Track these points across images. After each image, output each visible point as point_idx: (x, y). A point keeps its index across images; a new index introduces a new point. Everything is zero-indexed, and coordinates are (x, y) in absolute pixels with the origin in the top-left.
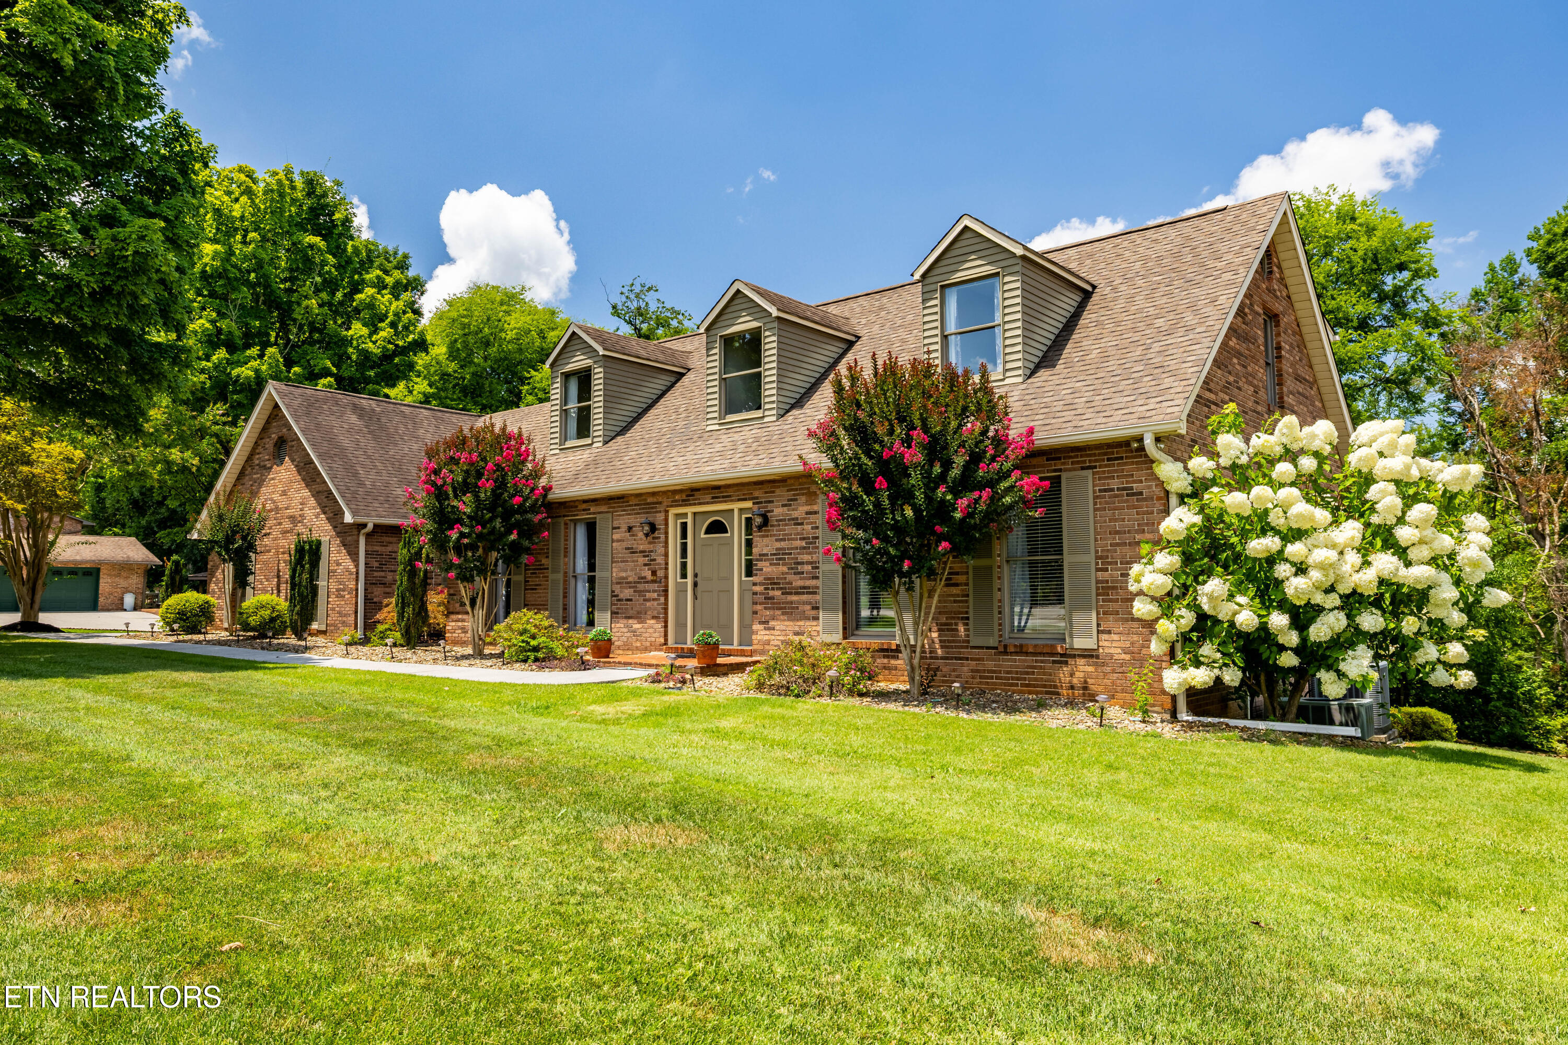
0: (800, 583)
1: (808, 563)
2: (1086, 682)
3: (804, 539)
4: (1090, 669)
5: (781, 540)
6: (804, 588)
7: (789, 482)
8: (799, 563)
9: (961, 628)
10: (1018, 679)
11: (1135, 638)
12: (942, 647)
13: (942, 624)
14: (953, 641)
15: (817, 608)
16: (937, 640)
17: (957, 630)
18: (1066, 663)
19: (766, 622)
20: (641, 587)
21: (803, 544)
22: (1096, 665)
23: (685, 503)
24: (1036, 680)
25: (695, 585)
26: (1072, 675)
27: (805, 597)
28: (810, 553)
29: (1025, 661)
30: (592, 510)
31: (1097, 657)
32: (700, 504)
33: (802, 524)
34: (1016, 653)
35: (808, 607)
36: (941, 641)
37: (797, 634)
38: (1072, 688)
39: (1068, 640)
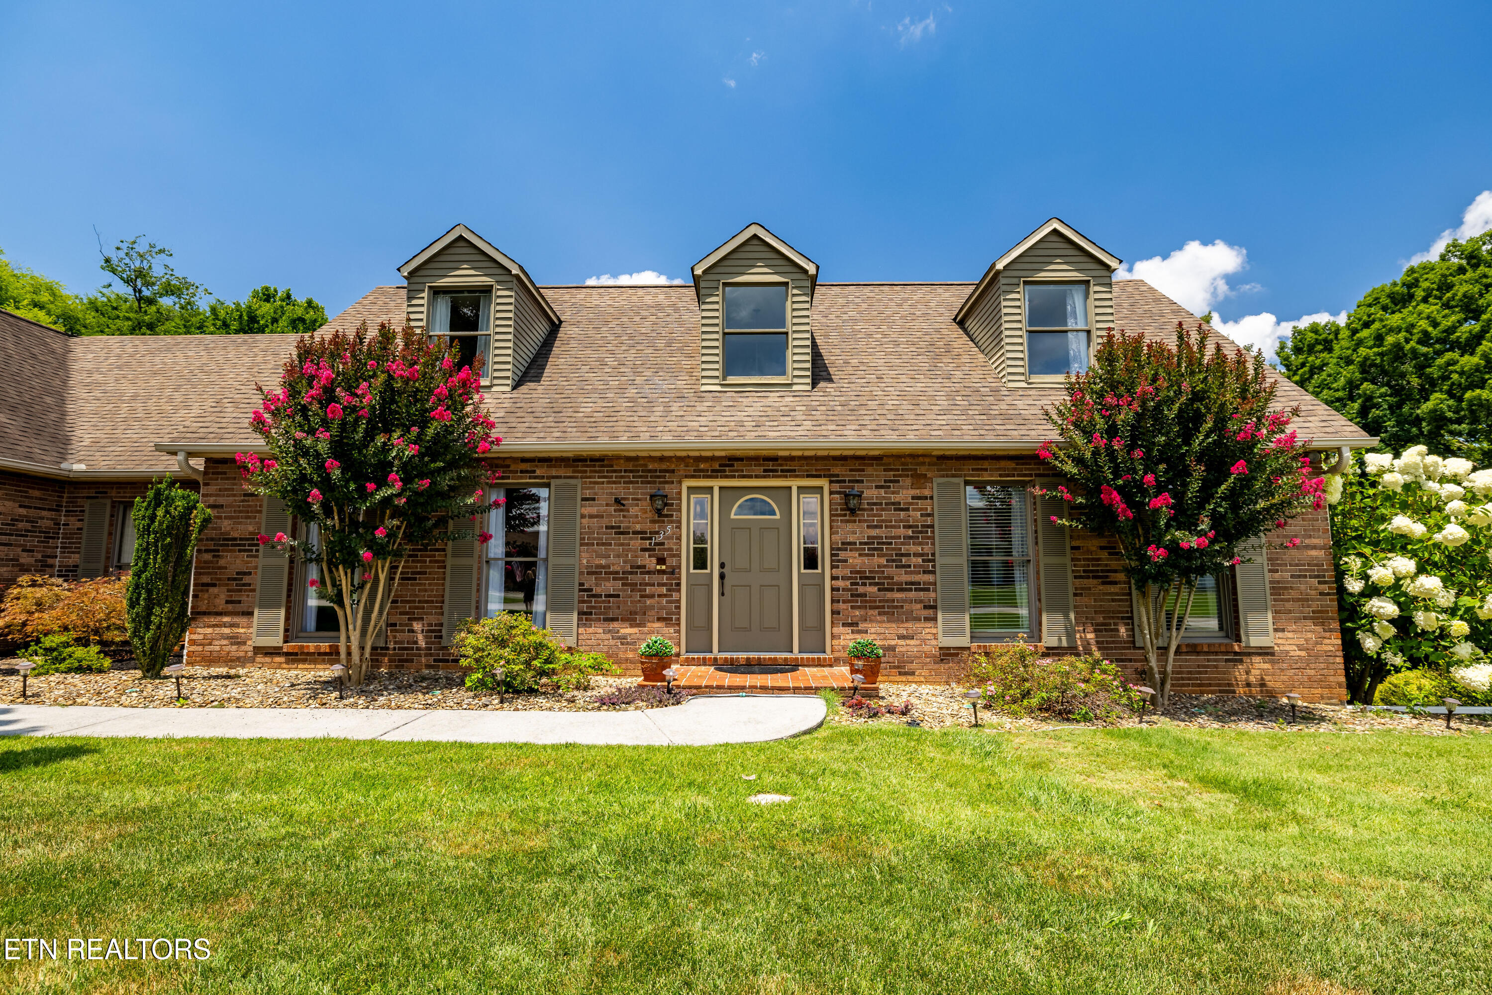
0: (905, 578)
1: (916, 555)
2: (1262, 679)
3: (910, 527)
4: (1267, 666)
5: (876, 527)
6: (912, 583)
7: (885, 460)
8: (902, 555)
9: (1122, 630)
10: (1189, 679)
11: (1309, 635)
12: (1099, 649)
13: (1097, 625)
14: (1113, 642)
15: (934, 607)
16: (1093, 642)
17: (1117, 630)
18: (1241, 661)
19: (854, 624)
20: (637, 578)
21: (910, 532)
22: (1272, 662)
23: (714, 474)
24: (1209, 679)
25: (722, 577)
26: (1248, 673)
27: (912, 595)
28: (920, 544)
29: (1196, 660)
30: (538, 472)
31: (1273, 654)
32: (744, 477)
33: (907, 509)
34: (1187, 653)
35: (919, 606)
36: (1097, 642)
37: (901, 637)
38: (1248, 685)
39: (1243, 638)
